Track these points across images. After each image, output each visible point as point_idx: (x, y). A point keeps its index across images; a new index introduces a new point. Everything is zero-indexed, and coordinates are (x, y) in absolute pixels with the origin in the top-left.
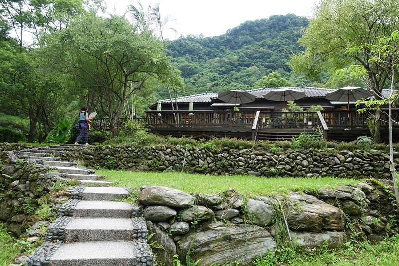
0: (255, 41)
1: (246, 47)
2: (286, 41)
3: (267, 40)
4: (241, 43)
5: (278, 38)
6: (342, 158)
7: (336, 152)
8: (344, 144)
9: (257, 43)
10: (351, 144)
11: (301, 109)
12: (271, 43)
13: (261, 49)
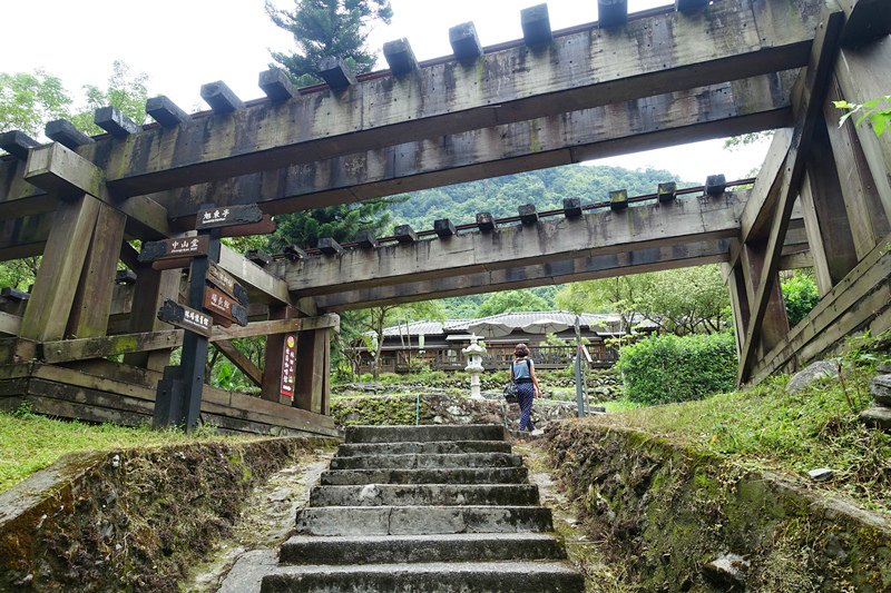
0: (454, 200)
1: (435, 212)
2: (515, 203)
3: (477, 200)
4: (424, 205)
5: (499, 195)
6: (602, 381)
7: (597, 377)
8: (603, 371)
9: (458, 205)
10: (608, 370)
11: (564, 343)
12: (485, 205)
13: (466, 216)
